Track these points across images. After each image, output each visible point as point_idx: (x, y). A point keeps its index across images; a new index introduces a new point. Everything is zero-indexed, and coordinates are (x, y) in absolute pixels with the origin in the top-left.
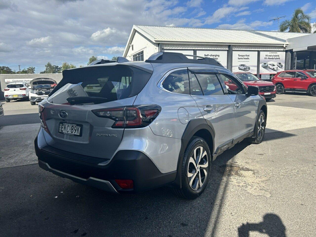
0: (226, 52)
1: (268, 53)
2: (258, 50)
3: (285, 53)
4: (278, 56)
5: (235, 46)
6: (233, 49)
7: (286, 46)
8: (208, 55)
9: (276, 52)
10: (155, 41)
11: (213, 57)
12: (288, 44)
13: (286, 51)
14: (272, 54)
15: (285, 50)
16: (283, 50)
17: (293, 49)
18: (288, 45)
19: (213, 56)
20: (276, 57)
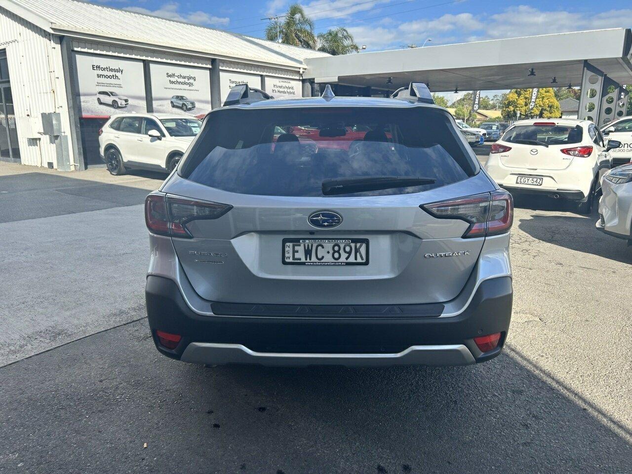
0: (208, 72)
1: (276, 82)
2: (261, 73)
3: (301, 83)
4: (292, 88)
5: (223, 62)
6: (220, 68)
7: (303, 72)
8: (174, 75)
9: (288, 81)
10: (54, 29)
11: (185, 80)
12: (305, 69)
13: (304, 81)
14: (284, 84)
15: (301, 78)
16: (298, 78)
17: (314, 79)
18: (306, 71)
19: (184, 78)
20: (289, 90)
